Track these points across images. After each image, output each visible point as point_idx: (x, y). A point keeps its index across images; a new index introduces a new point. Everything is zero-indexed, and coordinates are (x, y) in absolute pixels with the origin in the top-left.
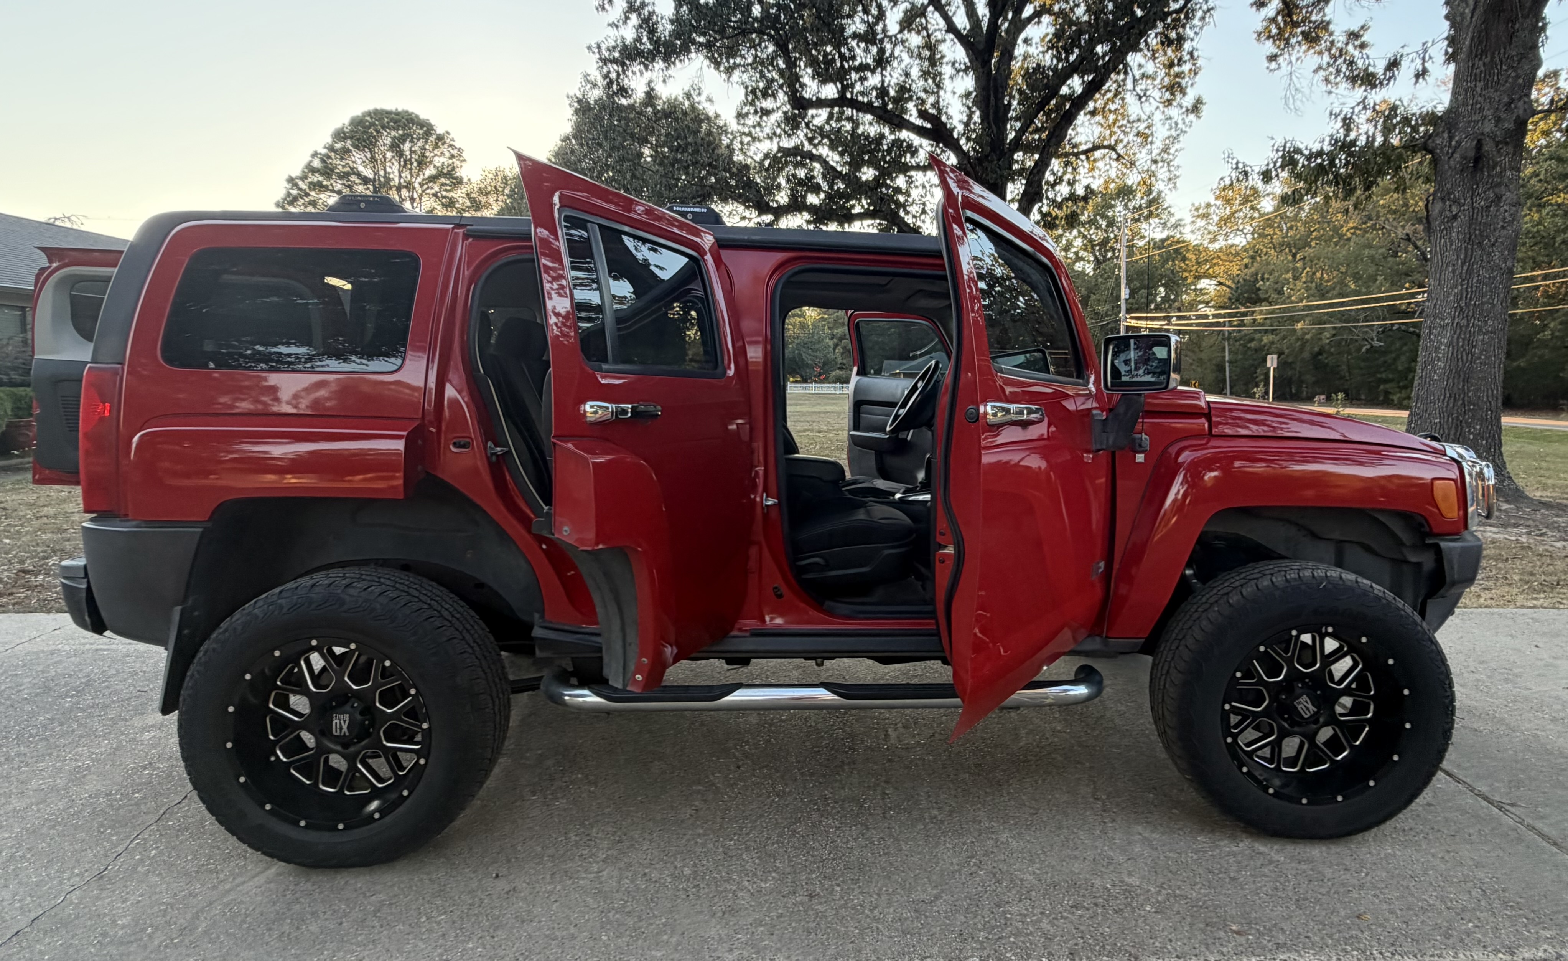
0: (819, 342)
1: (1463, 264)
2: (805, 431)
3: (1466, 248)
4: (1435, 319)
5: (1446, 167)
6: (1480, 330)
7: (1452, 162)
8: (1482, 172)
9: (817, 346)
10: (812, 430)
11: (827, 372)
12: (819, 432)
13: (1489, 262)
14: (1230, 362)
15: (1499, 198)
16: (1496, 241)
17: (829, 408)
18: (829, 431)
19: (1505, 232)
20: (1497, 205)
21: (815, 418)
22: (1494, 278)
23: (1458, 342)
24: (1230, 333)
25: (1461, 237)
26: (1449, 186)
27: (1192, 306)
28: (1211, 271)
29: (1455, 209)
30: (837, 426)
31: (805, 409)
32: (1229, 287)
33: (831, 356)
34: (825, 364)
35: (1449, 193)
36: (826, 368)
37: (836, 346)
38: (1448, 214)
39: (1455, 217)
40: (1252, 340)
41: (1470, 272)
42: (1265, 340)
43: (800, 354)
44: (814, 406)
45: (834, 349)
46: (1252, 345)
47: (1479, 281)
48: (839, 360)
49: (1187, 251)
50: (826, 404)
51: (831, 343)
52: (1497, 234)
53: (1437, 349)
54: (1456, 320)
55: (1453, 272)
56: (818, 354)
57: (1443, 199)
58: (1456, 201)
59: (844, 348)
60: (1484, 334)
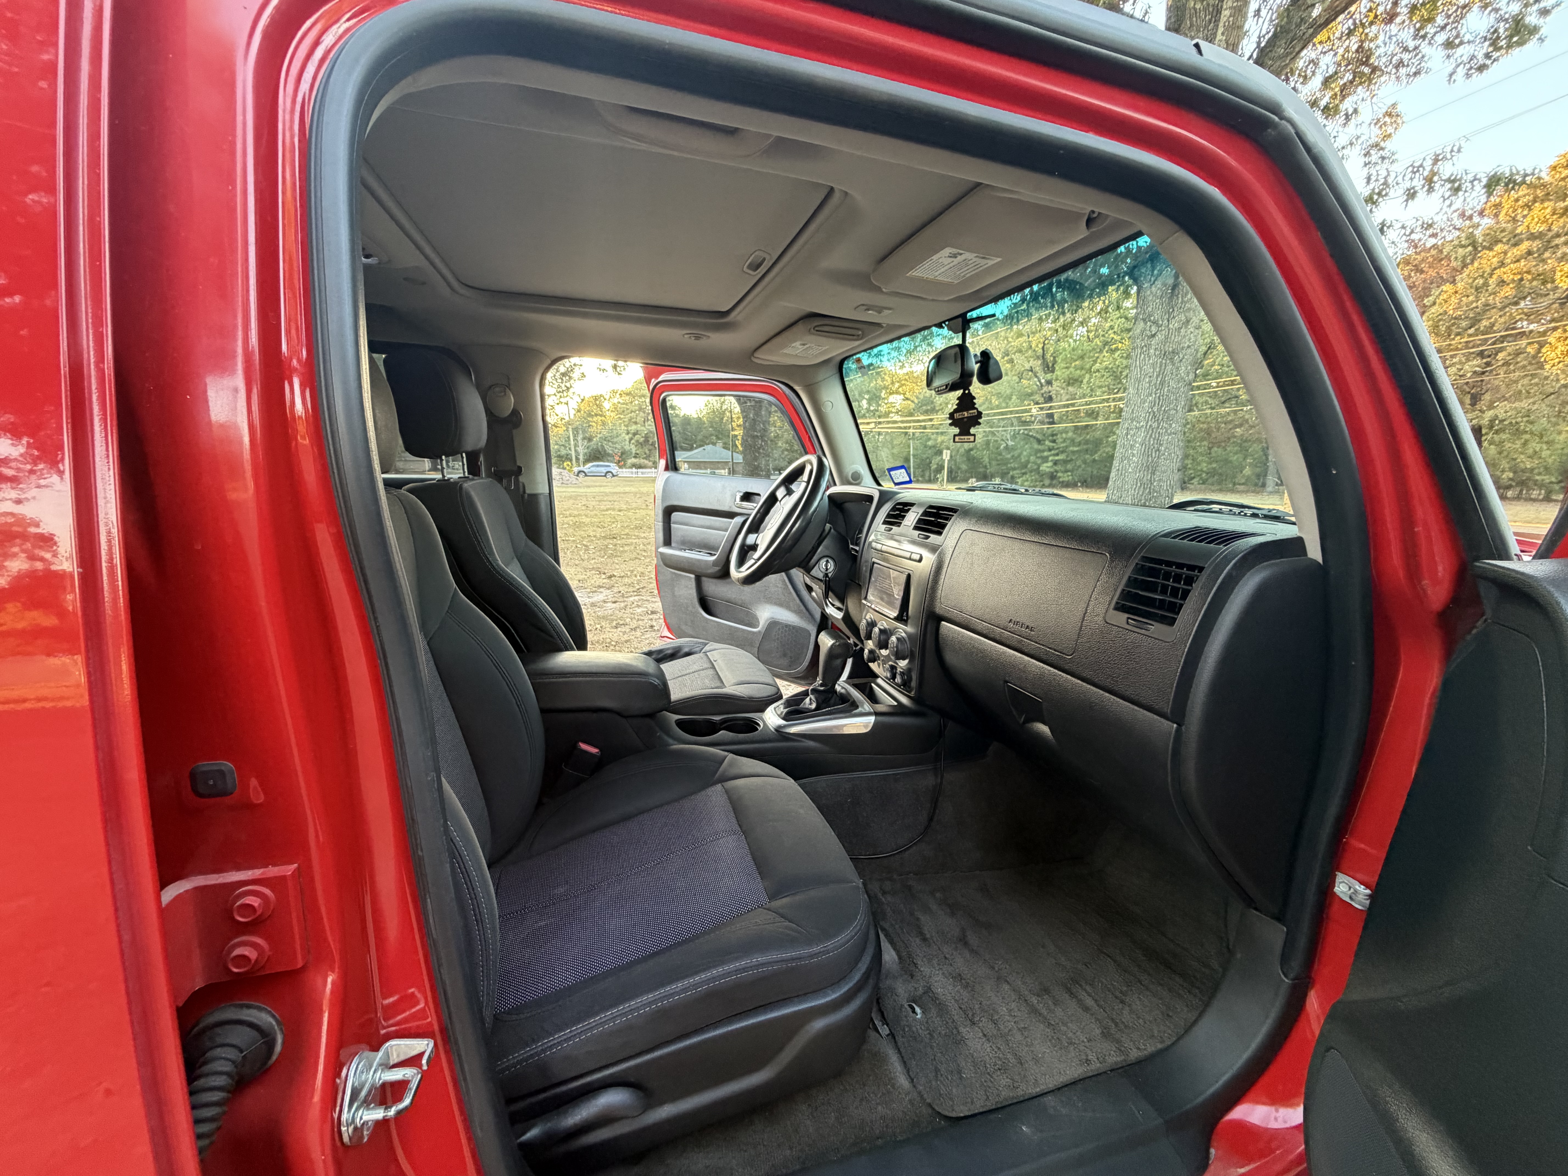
0: (617, 436)
1: (1158, 376)
2: (607, 510)
3: (1161, 362)
4: (1132, 422)
5: (1149, 293)
6: (1166, 431)
7: (1153, 289)
8: (1178, 298)
9: (615, 440)
10: (614, 510)
11: (625, 460)
12: (620, 511)
13: (1177, 375)
14: (914, 456)
15: (1188, 321)
16: (1183, 358)
17: (627, 489)
18: (628, 510)
19: (1189, 351)
20: (1186, 327)
21: (615, 498)
22: (1179, 388)
23: (1149, 441)
24: (914, 434)
25: (1157, 353)
26: (1150, 309)
27: (887, 414)
28: (900, 390)
29: (1154, 329)
30: (634, 505)
31: (607, 490)
32: (913, 401)
33: (627, 448)
34: (622, 453)
35: (1150, 316)
36: (624, 456)
37: (631, 439)
38: (1148, 333)
39: (1153, 336)
40: (929, 439)
41: (1162, 383)
42: (940, 439)
43: (602, 446)
44: (615, 487)
45: (630, 442)
46: (930, 443)
47: (1168, 391)
48: (634, 451)
49: (885, 374)
50: (625, 486)
51: (627, 437)
52: (1184, 352)
53: (1132, 446)
54: (1150, 423)
55: (1150, 382)
56: (617, 446)
57: (1144, 320)
58: (1155, 323)
59: (637, 441)
60: (1169, 435)
